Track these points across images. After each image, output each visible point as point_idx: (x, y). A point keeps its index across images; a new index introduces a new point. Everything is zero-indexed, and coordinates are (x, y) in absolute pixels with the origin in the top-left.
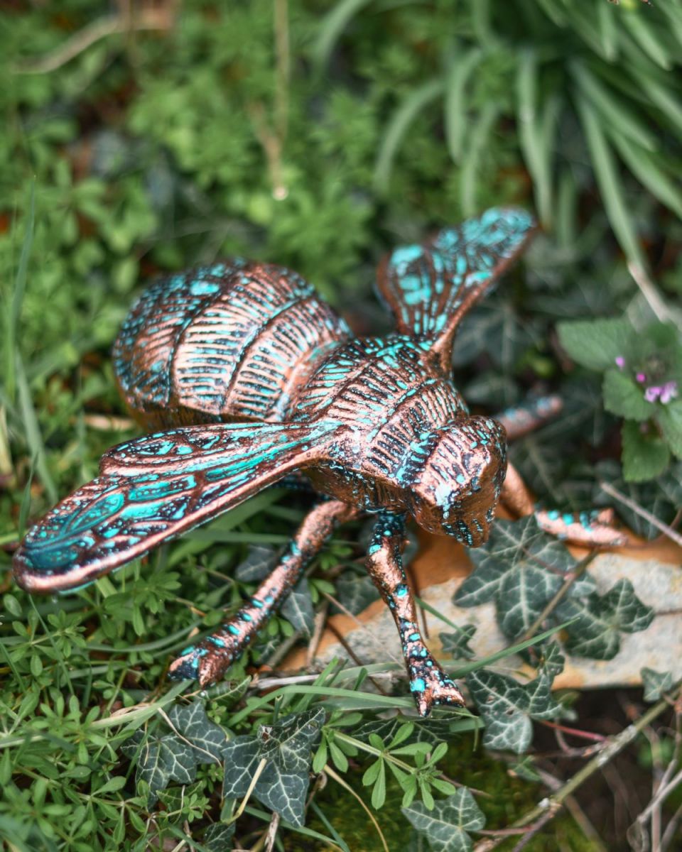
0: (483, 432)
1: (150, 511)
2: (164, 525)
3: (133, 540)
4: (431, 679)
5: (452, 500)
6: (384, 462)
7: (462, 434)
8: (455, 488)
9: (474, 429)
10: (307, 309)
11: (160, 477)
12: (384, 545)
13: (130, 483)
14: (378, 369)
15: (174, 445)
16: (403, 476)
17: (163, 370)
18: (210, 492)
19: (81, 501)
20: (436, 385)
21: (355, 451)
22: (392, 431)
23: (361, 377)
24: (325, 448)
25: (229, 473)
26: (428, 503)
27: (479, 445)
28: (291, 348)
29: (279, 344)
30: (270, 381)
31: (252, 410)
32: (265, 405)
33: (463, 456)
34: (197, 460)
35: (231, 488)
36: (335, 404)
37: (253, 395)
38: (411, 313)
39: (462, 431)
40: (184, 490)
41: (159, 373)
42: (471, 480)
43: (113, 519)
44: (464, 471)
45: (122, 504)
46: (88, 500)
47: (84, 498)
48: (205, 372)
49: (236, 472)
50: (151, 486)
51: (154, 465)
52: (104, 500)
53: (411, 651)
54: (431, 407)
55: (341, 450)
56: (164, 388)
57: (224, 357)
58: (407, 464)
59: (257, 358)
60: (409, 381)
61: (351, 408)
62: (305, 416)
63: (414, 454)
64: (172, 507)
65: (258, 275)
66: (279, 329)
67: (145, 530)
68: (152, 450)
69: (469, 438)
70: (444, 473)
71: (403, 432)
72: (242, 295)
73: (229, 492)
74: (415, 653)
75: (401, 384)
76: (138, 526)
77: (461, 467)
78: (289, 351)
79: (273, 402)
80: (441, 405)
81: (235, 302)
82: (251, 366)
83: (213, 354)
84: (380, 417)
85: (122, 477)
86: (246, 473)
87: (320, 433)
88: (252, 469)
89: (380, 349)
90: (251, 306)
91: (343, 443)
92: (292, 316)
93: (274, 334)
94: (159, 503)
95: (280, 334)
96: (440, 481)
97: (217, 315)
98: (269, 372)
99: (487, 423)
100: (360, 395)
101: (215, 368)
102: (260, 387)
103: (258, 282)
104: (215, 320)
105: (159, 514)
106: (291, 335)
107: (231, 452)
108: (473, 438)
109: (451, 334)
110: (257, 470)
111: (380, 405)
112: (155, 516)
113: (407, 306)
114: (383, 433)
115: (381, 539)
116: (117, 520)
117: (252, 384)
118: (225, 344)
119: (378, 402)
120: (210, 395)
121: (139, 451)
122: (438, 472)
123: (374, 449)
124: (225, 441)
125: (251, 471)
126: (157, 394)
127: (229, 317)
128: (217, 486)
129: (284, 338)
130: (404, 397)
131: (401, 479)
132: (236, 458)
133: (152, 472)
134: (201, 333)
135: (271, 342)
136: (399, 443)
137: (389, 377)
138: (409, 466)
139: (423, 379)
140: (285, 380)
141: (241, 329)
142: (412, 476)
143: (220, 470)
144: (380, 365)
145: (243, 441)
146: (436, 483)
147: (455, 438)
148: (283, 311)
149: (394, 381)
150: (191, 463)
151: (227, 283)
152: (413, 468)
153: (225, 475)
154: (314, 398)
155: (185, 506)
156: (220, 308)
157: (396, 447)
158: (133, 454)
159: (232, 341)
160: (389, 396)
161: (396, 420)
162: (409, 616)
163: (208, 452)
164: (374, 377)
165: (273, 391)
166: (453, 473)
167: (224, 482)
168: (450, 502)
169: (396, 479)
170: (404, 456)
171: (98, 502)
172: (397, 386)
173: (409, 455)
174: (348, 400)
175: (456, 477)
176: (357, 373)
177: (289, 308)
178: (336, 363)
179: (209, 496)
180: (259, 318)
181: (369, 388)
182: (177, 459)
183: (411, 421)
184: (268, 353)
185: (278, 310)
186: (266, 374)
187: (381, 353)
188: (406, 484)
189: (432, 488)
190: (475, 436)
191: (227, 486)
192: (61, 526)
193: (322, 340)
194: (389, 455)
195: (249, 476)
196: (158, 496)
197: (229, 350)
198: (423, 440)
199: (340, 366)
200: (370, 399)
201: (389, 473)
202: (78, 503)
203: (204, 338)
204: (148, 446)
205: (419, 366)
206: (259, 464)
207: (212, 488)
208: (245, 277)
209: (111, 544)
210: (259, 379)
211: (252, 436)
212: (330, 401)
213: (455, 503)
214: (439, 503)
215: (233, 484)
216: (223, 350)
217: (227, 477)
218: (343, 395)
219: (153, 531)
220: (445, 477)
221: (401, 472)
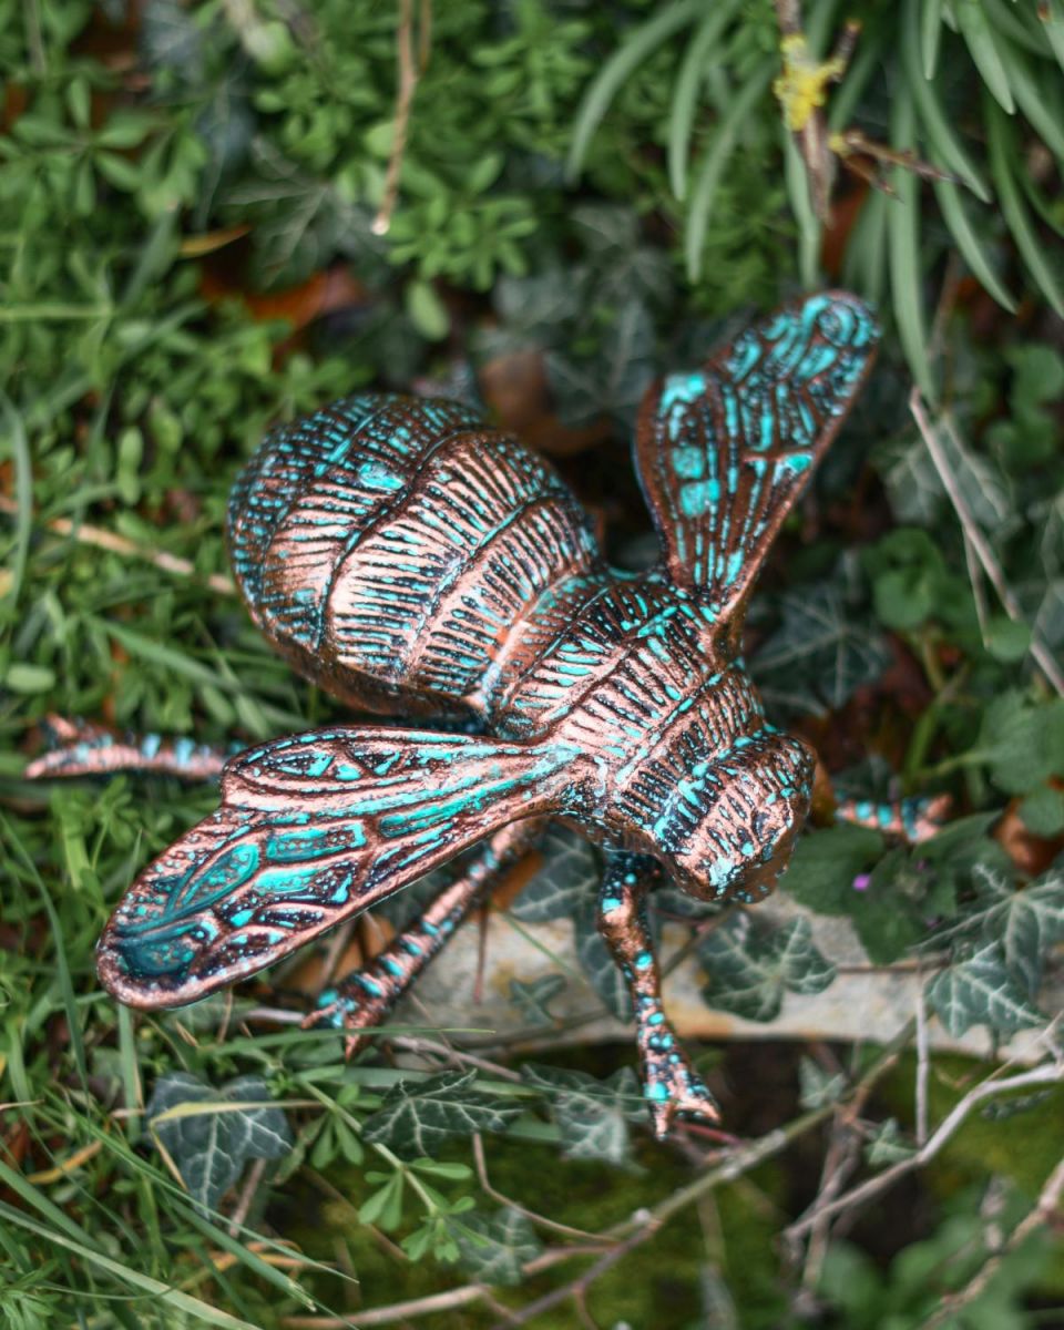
0: (785, 771)
1: (297, 881)
2: (319, 911)
3: (275, 934)
4: (675, 1084)
5: (733, 876)
6: (638, 810)
7: (757, 784)
8: (738, 863)
9: (774, 771)
10: (535, 525)
11: (314, 818)
12: (626, 901)
13: (267, 824)
14: (640, 662)
15: (332, 761)
16: (665, 831)
17: (313, 604)
18: (386, 857)
19: (196, 852)
20: (721, 683)
21: (598, 794)
22: (654, 770)
23: (614, 677)
24: (556, 794)
25: (414, 825)
26: (699, 881)
27: (779, 797)
28: (509, 598)
29: (493, 592)
30: (474, 648)
31: (444, 684)
32: (465, 679)
33: (755, 816)
34: (367, 794)
35: (418, 853)
36: (572, 717)
37: (449, 666)
38: (690, 538)
39: (756, 776)
40: (348, 849)
41: (306, 606)
42: (762, 851)
43: (243, 890)
44: (754, 839)
45: (257, 865)
46: (206, 851)
47: (200, 846)
48: (378, 625)
49: (423, 823)
50: (298, 832)
51: (303, 795)
52: (229, 853)
53: (649, 1039)
54: (712, 726)
55: (578, 793)
56: (312, 627)
57: (409, 606)
58: (671, 814)
59: (457, 614)
60: (684, 686)
61: (597, 728)
62: (527, 722)
63: (683, 799)
64: (330, 879)
65: (461, 461)
66: (493, 565)
67: (290, 918)
68: (300, 763)
69: (765, 787)
70: (725, 843)
71: (670, 769)
72: (437, 505)
73: (414, 862)
74: (655, 1041)
75: (671, 691)
76: (282, 908)
77: (750, 832)
78: (505, 603)
79: (476, 675)
80: (725, 720)
81: (428, 516)
82: (449, 624)
83: (392, 600)
84: (638, 747)
85: (256, 811)
86: (439, 830)
87: (549, 767)
88: (449, 821)
89: (645, 622)
90: (452, 525)
91: (582, 783)
92: (514, 542)
93: (485, 575)
94: (309, 868)
95: (492, 574)
96: (719, 855)
97: (400, 539)
98: (474, 634)
99: (792, 756)
100: (611, 708)
101: (394, 621)
102: (458, 656)
103: (462, 479)
104: (398, 546)
105: (311, 889)
106: (509, 575)
107: (417, 786)
108: (771, 786)
109: (748, 589)
110: (455, 826)
111: (639, 728)
112: (305, 892)
113: (683, 519)
114: (641, 773)
115: (621, 891)
116: (250, 894)
117: (447, 651)
118: (409, 586)
119: (638, 722)
120: (383, 657)
121: (279, 764)
122: (717, 840)
123: (626, 793)
124: (408, 763)
125: (447, 826)
126: (299, 631)
127: (419, 545)
128: (396, 846)
129: (500, 582)
130: (675, 713)
131: (661, 836)
132: (424, 796)
133: (300, 807)
134: (375, 565)
135: (479, 591)
136: (663, 784)
137: (655, 678)
138: (673, 818)
139: (705, 677)
140: (498, 645)
141: (436, 565)
142: (677, 836)
143: (401, 816)
144: (643, 655)
145: (435, 765)
146: (712, 857)
147: (746, 790)
148: (500, 532)
149: (662, 687)
150: (356, 797)
151: (416, 472)
152: (681, 827)
153: (407, 829)
154: (541, 697)
155: (348, 881)
156: (404, 527)
157: (657, 790)
158: (272, 770)
159: (421, 583)
160: (653, 713)
161: (660, 753)
162: (651, 991)
163: (382, 782)
164: (632, 678)
165: (479, 661)
166: (737, 841)
167: (407, 841)
168: (729, 878)
169: (655, 832)
170: (668, 801)
171: (222, 857)
172: (667, 695)
173: (676, 800)
174: (592, 714)
175: (742, 846)
176: (609, 666)
177: (508, 526)
178: (579, 644)
179: (385, 864)
180: (462, 547)
181: (625, 696)
182: (336, 786)
183: (682, 751)
184: (473, 608)
185: (493, 531)
186: (471, 638)
187: (645, 631)
188: (668, 848)
189: (706, 863)
190: (774, 783)
191: (412, 848)
192: (169, 894)
193: (554, 575)
194: (647, 801)
195: (442, 834)
196: (308, 855)
197: (416, 596)
198: (697, 779)
199: (583, 651)
200: (625, 717)
201: (644, 823)
202: (192, 856)
203: (379, 572)
204: (293, 758)
205: (701, 654)
206: (457, 815)
207: (389, 850)
208: (443, 468)
209: (242, 939)
210: (459, 644)
211: (449, 760)
212: (565, 710)
213: (736, 879)
214: (714, 882)
215: (420, 845)
216: (407, 595)
217: (411, 833)
218: (585, 704)
219: (304, 921)
220: (726, 847)
221: (662, 824)
